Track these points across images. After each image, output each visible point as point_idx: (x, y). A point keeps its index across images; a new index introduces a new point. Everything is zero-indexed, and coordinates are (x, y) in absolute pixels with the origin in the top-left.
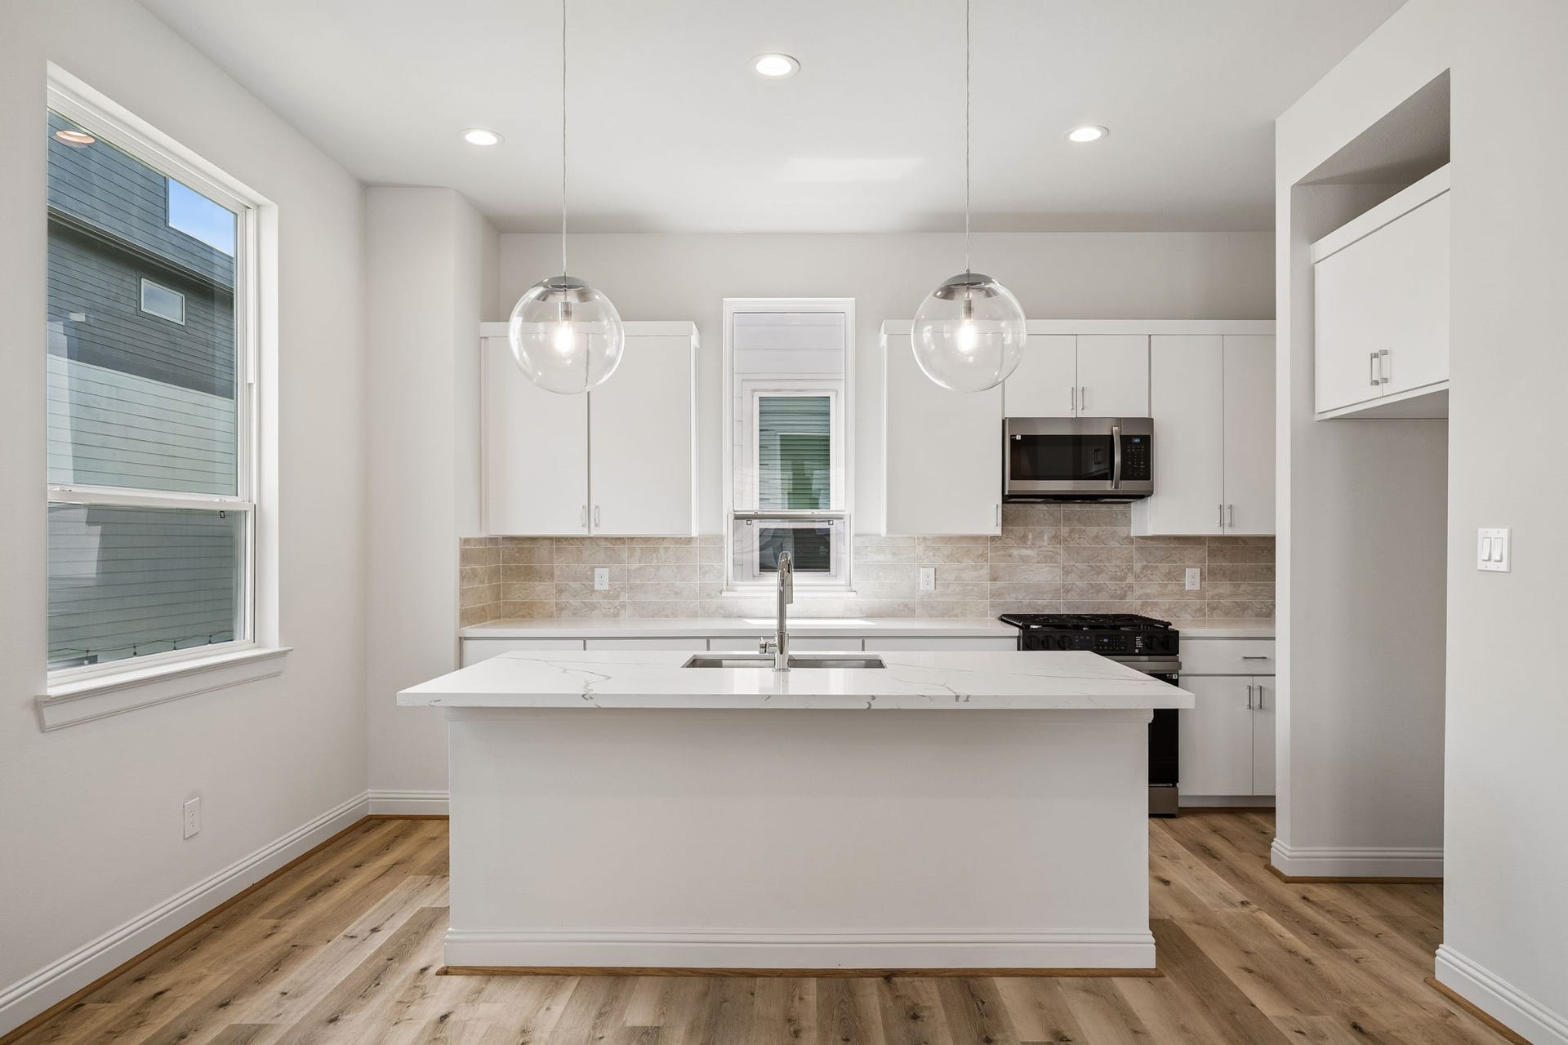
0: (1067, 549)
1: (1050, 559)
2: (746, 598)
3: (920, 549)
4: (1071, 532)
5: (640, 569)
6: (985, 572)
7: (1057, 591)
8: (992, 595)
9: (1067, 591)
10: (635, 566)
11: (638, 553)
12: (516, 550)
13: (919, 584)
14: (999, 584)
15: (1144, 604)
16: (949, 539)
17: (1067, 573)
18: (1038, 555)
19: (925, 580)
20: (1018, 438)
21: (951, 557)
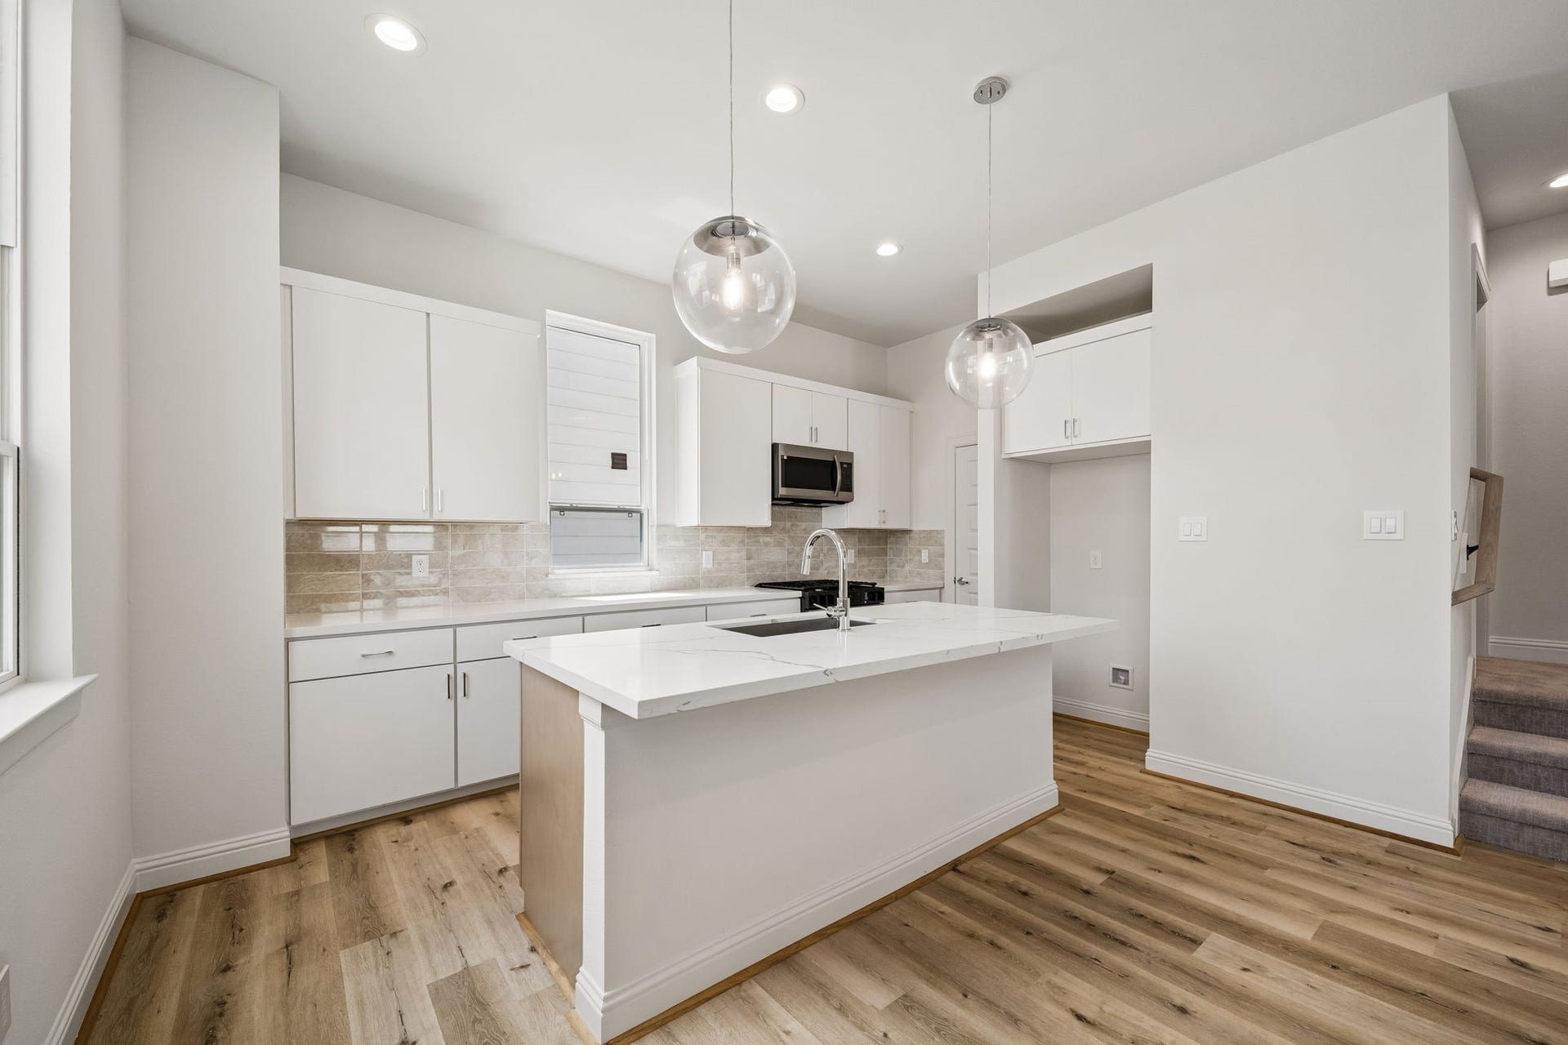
0: (790, 537)
1: (780, 544)
2: (569, 579)
3: (702, 536)
4: (792, 525)
5: (464, 555)
6: (743, 553)
7: (784, 566)
8: (748, 570)
9: (790, 566)
10: (459, 552)
11: (461, 540)
12: (307, 536)
13: (702, 563)
14: (752, 561)
15: (829, 573)
16: (722, 529)
17: (789, 553)
18: (774, 541)
19: (706, 560)
20: (785, 458)
21: (724, 543)
